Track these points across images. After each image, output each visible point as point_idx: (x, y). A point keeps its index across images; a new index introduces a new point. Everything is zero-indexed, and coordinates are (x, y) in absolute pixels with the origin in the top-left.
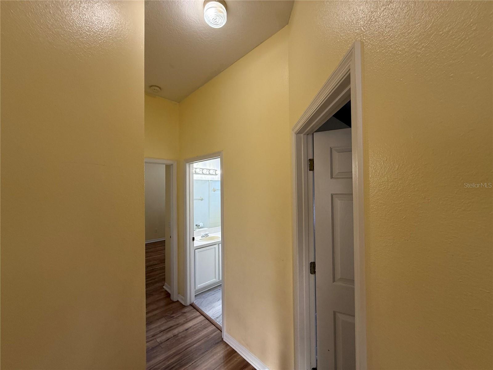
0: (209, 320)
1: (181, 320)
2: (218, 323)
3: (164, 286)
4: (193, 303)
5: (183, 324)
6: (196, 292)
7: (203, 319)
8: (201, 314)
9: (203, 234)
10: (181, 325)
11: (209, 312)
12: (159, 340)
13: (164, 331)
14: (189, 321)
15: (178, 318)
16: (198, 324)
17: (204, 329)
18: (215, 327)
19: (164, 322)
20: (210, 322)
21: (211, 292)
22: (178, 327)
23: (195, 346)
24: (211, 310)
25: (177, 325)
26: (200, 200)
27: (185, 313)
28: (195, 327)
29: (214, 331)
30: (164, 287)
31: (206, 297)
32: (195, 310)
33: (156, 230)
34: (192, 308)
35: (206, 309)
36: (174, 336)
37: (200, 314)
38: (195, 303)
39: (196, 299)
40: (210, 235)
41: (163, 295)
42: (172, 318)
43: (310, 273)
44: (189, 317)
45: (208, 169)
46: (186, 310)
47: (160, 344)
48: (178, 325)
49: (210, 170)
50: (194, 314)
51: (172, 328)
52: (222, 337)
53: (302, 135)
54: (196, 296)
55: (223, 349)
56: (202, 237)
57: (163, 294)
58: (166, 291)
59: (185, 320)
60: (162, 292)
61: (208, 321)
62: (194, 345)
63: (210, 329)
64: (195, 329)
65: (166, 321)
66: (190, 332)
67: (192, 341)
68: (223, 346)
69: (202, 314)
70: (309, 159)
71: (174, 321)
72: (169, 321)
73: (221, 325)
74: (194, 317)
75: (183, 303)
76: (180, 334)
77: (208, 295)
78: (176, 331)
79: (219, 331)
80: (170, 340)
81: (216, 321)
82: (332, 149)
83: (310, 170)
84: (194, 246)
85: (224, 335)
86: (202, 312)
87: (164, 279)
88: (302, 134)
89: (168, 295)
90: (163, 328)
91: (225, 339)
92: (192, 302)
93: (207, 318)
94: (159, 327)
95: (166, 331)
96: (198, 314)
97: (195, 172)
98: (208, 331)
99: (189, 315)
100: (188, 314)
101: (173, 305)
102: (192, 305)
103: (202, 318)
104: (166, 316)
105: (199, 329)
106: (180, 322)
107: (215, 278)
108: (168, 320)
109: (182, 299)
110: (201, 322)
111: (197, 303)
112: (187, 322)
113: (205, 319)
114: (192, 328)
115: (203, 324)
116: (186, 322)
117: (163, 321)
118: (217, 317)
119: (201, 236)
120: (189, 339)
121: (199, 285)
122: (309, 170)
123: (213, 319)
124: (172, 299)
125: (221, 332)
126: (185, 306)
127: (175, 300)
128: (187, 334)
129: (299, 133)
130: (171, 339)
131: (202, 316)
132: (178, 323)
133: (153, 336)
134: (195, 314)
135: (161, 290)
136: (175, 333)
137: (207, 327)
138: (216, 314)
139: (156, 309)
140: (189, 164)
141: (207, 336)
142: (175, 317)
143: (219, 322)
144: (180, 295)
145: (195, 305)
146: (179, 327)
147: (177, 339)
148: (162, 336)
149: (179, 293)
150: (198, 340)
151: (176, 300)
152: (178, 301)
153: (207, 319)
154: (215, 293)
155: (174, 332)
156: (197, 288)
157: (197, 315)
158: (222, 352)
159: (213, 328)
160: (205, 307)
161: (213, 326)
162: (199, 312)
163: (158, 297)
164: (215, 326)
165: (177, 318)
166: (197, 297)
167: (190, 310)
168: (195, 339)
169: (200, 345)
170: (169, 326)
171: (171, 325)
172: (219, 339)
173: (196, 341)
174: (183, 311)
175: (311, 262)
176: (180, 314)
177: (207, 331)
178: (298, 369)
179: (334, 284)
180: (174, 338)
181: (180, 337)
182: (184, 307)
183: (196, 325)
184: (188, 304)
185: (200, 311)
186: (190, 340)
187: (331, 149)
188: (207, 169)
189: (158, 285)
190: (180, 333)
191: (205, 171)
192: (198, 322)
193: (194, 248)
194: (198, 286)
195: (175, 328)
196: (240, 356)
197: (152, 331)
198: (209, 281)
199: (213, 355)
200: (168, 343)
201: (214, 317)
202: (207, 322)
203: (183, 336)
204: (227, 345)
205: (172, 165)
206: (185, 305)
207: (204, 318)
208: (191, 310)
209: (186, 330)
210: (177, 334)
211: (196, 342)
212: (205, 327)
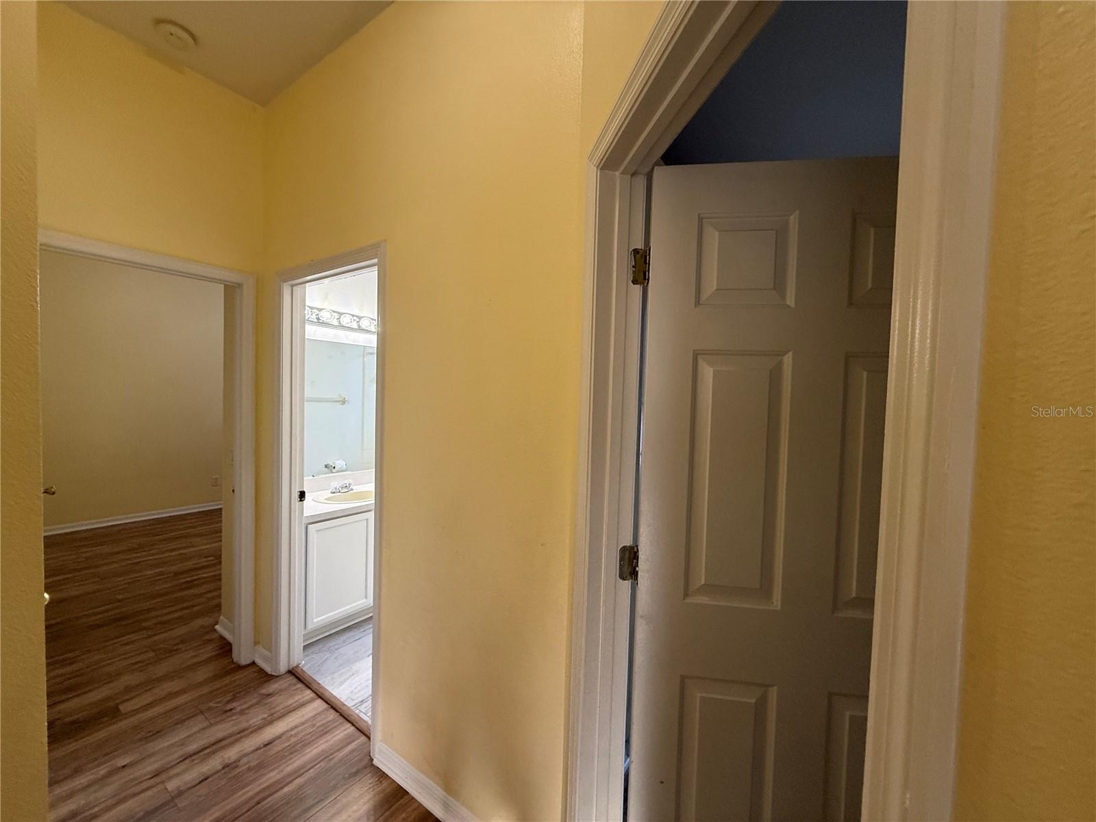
0: (337, 711)
1: (256, 717)
2: (362, 716)
3: (217, 623)
4: (298, 666)
5: (260, 728)
6: (306, 637)
7: (321, 709)
8: (317, 695)
9: (336, 484)
10: (252, 732)
11: (341, 688)
12: (172, 785)
13: (195, 754)
14: (280, 717)
15: (246, 712)
16: (303, 724)
17: (321, 736)
18: (353, 728)
19: (201, 726)
20: (341, 715)
21: (351, 634)
22: (241, 738)
23: (286, 790)
24: (348, 682)
25: (239, 733)
26: (339, 401)
27: (269, 695)
28: (293, 733)
29: (348, 740)
30: (217, 627)
31: (337, 647)
32: (300, 685)
33: (216, 479)
34: (295, 680)
35: (332, 679)
36: (223, 768)
37: (313, 695)
38: (304, 665)
39: (307, 656)
40: (357, 488)
41: (209, 651)
42: (229, 714)
43: (618, 578)
44: (277, 709)
45: (356, 316)
46: (273, 687)
47: (173, 799)
48: (242, 734)
49: (360, 318)
50: (297, 698)
51: (222, 744)
52: (371, 754)
53: (617, 173)
54: (305, 647)
55: (370, 788)
56: (332, 493)
57: (210, 647)
58: (222, 638)
59: (265, 716)
60: (210, 641)
61: (335, 712)
62: (282, 788)
63: (339, 737)
64: (293, 740)
65: (206, 724)
66: (279, 748)
67: (278, 777)
68: (371, 781)
69: (320, 695)
70: (634, 250)
71: (232, 722)
72: (216, 723)
73: (370, 722)
74: (294, 705)
75: (268, 669)
76: (245, 760)
77: (344, 641)
78: (231, 754)
79: (363, 738)
80: (210, 779)
81: (357, 711)
82: (702, 218)
83: (635, 282)
84: (305, 515)
85: (377, 750)
86: (320, 690)
87: (218, 607)
88: (616, 171)
89: (226, 648)
90: (193, 747)
91: (380, 761)
92: (295, 665)
93: (333, 705)
94: (182, 743)
95: (201, 754)
96: (308, 694)
97: (318, 319)
98: (331, 742)
99: (281, 702)
100: (277, 699)
101: (239, 676)
102: (294, 673)
103: (319, 705)
104: (210, 709)
105: (306, 737)
106: (251, 722)
107: (366, 598)
108: (212, 721)
109: (266, 659)
110: (314, 717)
111: (308, 666)
112: (271, 722)
113: (326, 710)
114: (284, 737)
115: (318, 725)
116: (269, 722)
117: (197, 724)
118: (361, 699)
119: (330, 491)
120: (271, 771)
121: (316, 618)
122: (632, 282)
123: (349, 705)
124: (235, 661)
125: (369, 738)
126: (272, 676)
127: (244, 662)
128: (267, 756)
129: (609, 164)
130: (216, 776)
131: (319, 701)
132: (244, 725)
133: (156, 774)
134: (300, 697)
135: (207, 637)
136: (229, 758)
137: (330, 730)
138: (359, 691)
139: (183, 691)
140: (292, 286)
141: (326, 756)
142: (238, 709)
143: (364, 714)
144: (260, 648)
145: (302, 670)
146: (243, 739)
147: (234, 777)
148: (185, 771)
149: (256, 643)
150: (299, 771)
151: (248, 662)
152: (253, 663)
153: (332, 707)
154: (362, 634)
155: (226, 756)
156: (310, 627)
157: (306, 698)
158: (366, 799)
159: (349, 731)
160: (332, 674)
161: (349, 725)
162: (311, 689)
163: (194, 657)
164: (353, 725)
165: (242, 712)
166: (310, 651)
167: (286, 685)
168: (289, 769)
169: (301, 787)
170: (212, 740)
171: (220, 735)
172: (360, 760)
173: (289, 775)
174: (263, 691)
175: (624, 547)
176: (254, 701)
177: (327, 742)
178: (574, 820)
179: (685, 601)
180: (225, 773)
181: (244, 768)
182: (266, 677)
183: (300, 728)
184: (283, 668)
185: (314, 686)
186: (272, 774)
187: (701, 220)
188: (353, 316)
189: (201, 622)
190: (246, 755)
191: (346, 320)
192: (306, 717)
193: (305, 521)
194: (315, 620)
195: (232, 744)
196: (416, 805)
197: (153, 759)
198: (348, 605)
199: (339, 812)
200: (203, 790)
201: (353, 700)
202: (332, 715)
203: (253, 764)
204: (382, 775)
205: (240, 285)
206: (274, 674)
207: (326, 706)
208: (290, 685)
209: (265, 745)
210: (239, 760)
211: (293, 777)
212: (325, 731)
